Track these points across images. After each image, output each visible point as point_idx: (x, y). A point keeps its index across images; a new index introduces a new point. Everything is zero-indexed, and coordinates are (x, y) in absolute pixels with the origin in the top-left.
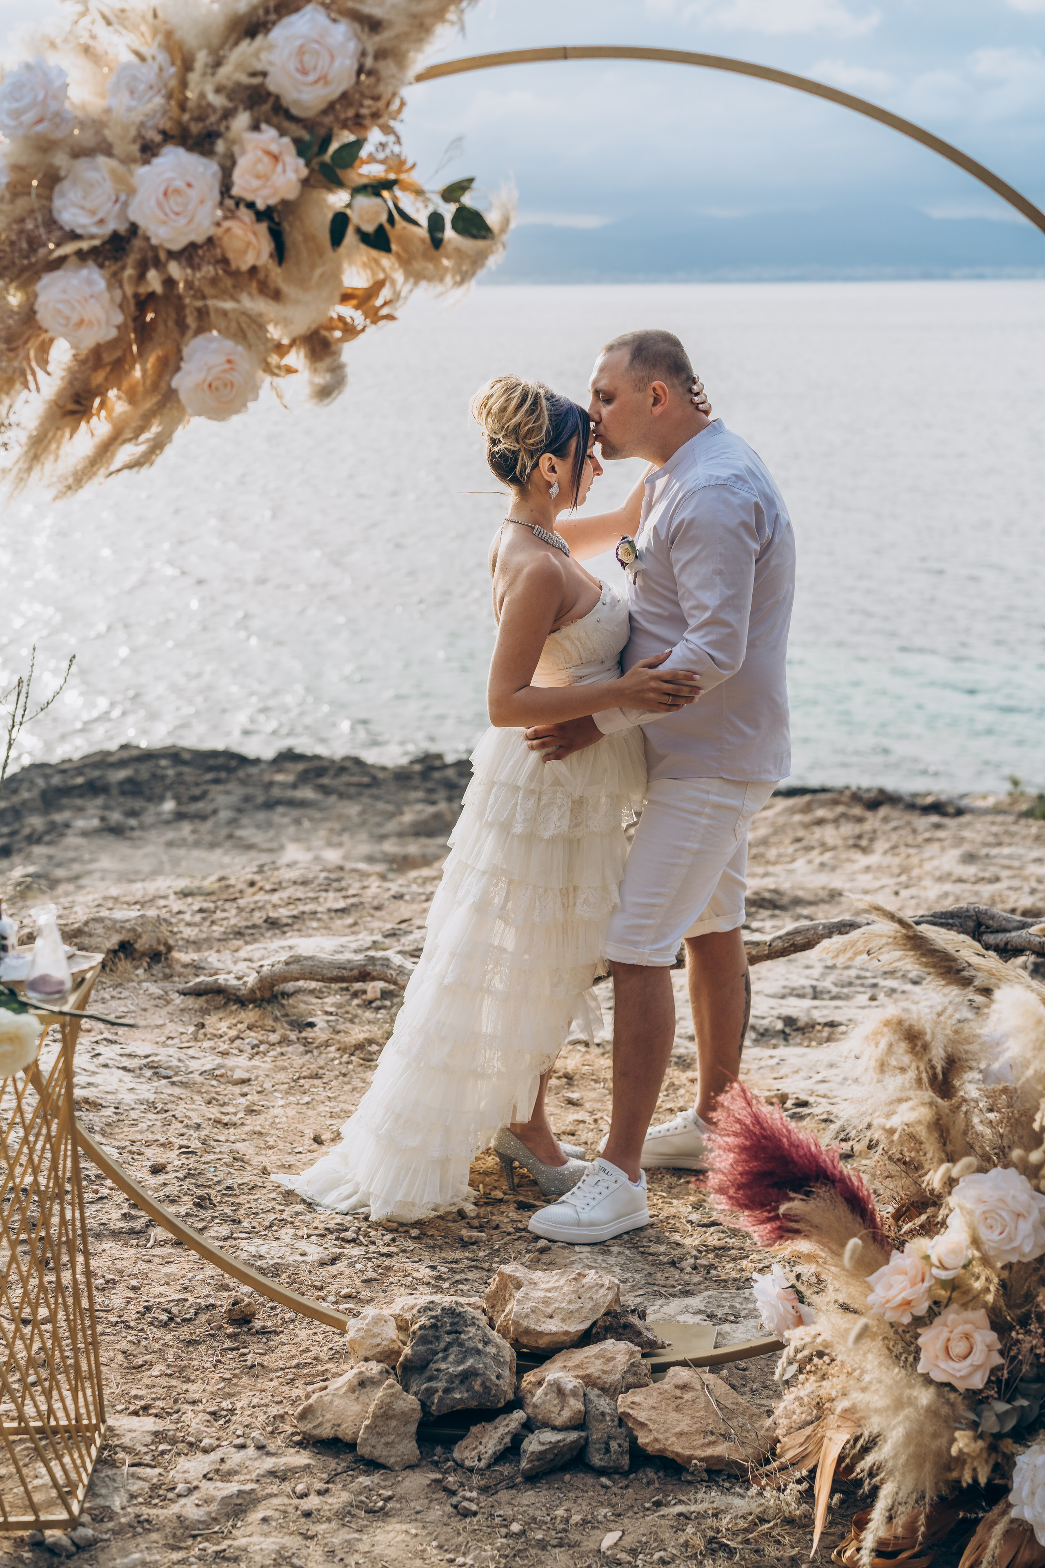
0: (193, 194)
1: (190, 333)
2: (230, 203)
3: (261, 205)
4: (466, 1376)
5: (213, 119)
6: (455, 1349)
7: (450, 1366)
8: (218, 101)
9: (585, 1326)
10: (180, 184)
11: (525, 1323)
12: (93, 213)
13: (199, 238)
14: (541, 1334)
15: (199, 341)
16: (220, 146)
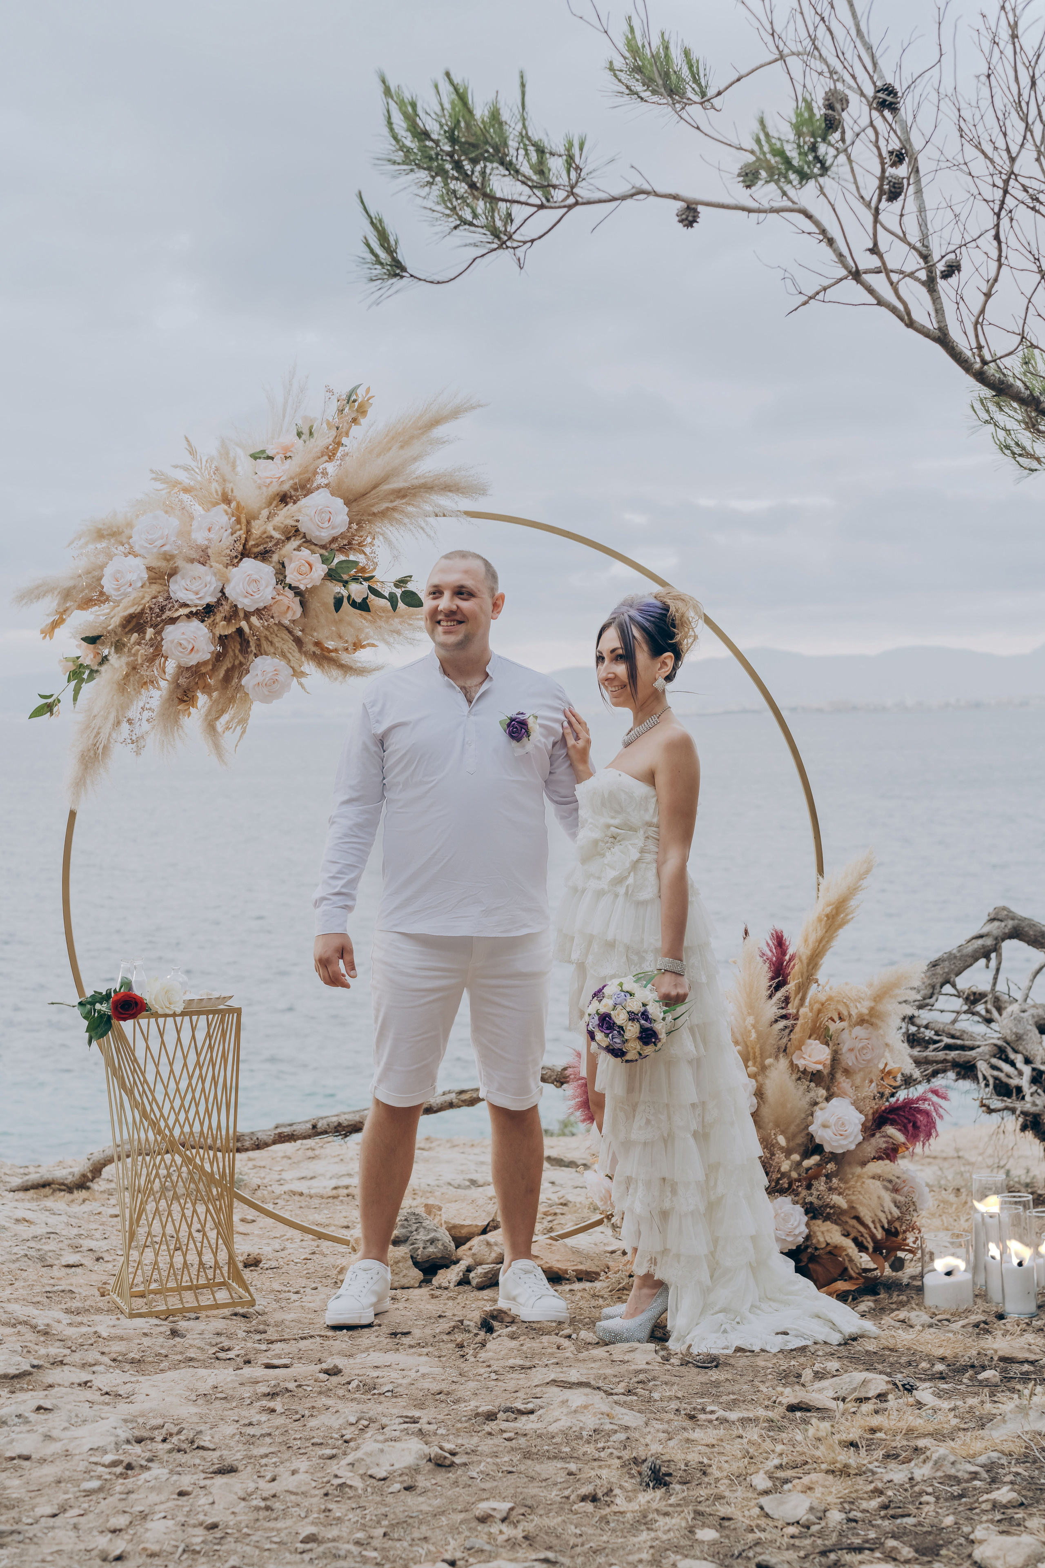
0: (263, 582)
1: (252, 657)
2: (280, 587)
3: (302, 587)
4: (432, 1241)
5: (270, 545)
6: (421, 1229)
7: (422, 1236)
8: (277, 535)
9: (486, 1223)
10: (255, 577)
11: (453, 1222)
12: (197, 594)
13: (261, 605)
14: (463, 1226)
15: (258, 660)
16: (275, 558)
